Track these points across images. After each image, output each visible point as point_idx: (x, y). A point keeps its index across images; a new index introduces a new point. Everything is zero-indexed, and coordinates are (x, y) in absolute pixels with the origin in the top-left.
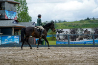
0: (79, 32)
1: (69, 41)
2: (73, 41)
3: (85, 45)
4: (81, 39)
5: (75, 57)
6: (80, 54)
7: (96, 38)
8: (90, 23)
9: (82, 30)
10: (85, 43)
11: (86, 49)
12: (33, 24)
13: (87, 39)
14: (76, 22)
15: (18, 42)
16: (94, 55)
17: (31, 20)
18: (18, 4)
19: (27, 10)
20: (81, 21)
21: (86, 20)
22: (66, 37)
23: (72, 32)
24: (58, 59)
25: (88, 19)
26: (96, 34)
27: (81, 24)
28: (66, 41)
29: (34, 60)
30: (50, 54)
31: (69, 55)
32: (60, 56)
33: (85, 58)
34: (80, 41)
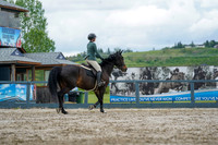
0: (160, 75)
1: (137, 94)
2: (147, 94)
3: (173, 104)
4: (165, 90)
5: (151, 131)
6: (164, 125)
7: (196, 89)
8: (183, 55)
9: (167, 71)
10: (174, 100)
11: (175, 113)
12: (58, 58)
13: (178, 90)
14: (154, 52)
15: (24, 98)
16: (193, 125)
17: (53, 49)
18: (24, 11)
19: (44, 27)
20: (165, 50)
21: (175, 47)
22: (131, 86)
23: (145, 74)
24: (114, 134)
25: (180, 46)
26: (198, 80)
27: (165, 56)
28: (132, 94)
29: (60, 138)
30: (96, 124)
31: (138, 127)
32: (118, 129)
33: (175, 132)
34: (163, 95)
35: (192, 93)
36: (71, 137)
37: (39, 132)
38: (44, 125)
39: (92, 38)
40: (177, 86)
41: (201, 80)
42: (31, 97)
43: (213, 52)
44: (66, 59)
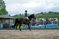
2: (33, 26)
3: (40, 28)
4: (38, 25)
5: (34, 36)
6: (38, 34)
8: (43, 15)
9: (38, 20)
10: (40, 27)
11: (41, 31)
12: (9, 16)
16: (46, 34)
17: (8, 14)
19: (5, 8)
20: (38, 14)
21: (41, 13)
23: (32, 20)
24: (24, 37)
25: (42, 13)
26: (47, 22)
27: (38, 16)
29: (10, 38)
31: (31, 35)
32: (25, 35)
33: (41, 36)
34: (38, 26)
35: (45, 26)
36: (12, 37)
37: (4, 36)
38: (5, 34)
39: (26, 11)
40: (41, 24)
41: (48, 22)
42: (2, 27)
43: (51, 15)
44: (11, 16)
